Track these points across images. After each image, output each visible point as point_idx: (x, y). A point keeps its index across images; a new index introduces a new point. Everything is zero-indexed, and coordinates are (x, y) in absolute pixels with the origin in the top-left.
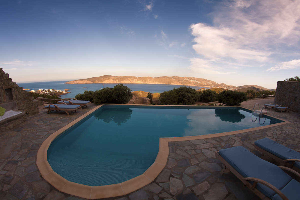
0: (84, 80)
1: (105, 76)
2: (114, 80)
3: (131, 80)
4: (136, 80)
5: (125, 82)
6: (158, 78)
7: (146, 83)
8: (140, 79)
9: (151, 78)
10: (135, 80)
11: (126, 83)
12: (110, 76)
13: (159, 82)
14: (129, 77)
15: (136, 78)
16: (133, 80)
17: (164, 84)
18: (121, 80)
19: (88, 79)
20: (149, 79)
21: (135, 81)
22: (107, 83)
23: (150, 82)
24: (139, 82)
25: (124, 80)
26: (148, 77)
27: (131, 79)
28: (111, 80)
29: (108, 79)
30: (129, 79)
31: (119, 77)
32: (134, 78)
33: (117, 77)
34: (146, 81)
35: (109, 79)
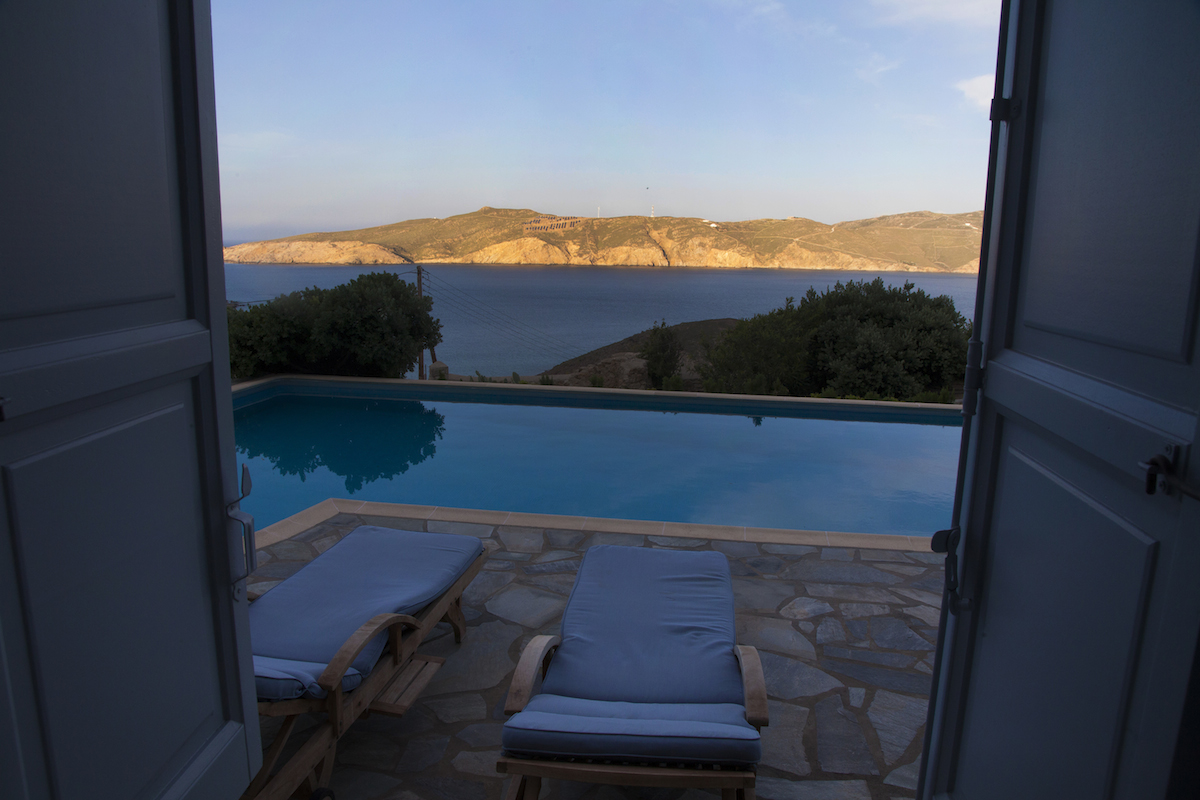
0: (342, 240)
1: (489, 211)
2: (551, 240)
3: (669, 245)
4: (707, 241)
5: (624, 256)
6: (866, 223)
7: (776, 264)
8: (734, 233)
9: (810, 225)
10: (696, 241)
11: (633, 262)
12: (523, 215)
13: (869, 255)
14: (658, 223)
15: (706, 226)
16: (683, 245)
17: (913, 269)
18: (598, 245)
19: (365, 236)
20: (800, 234)
21: (699, 250)
22: (505, 261)
23: (806, 253)
24: (729, 258)
25: (617, 242)
26: (789, 217)
27: (669, 236)
28: (531, 240)
29: (508, 237)
30: (654, 234)
31: (589, 224)
32: (689, 228)
33: (574, 221)
34: (774, 248)
35: (515, 234)
